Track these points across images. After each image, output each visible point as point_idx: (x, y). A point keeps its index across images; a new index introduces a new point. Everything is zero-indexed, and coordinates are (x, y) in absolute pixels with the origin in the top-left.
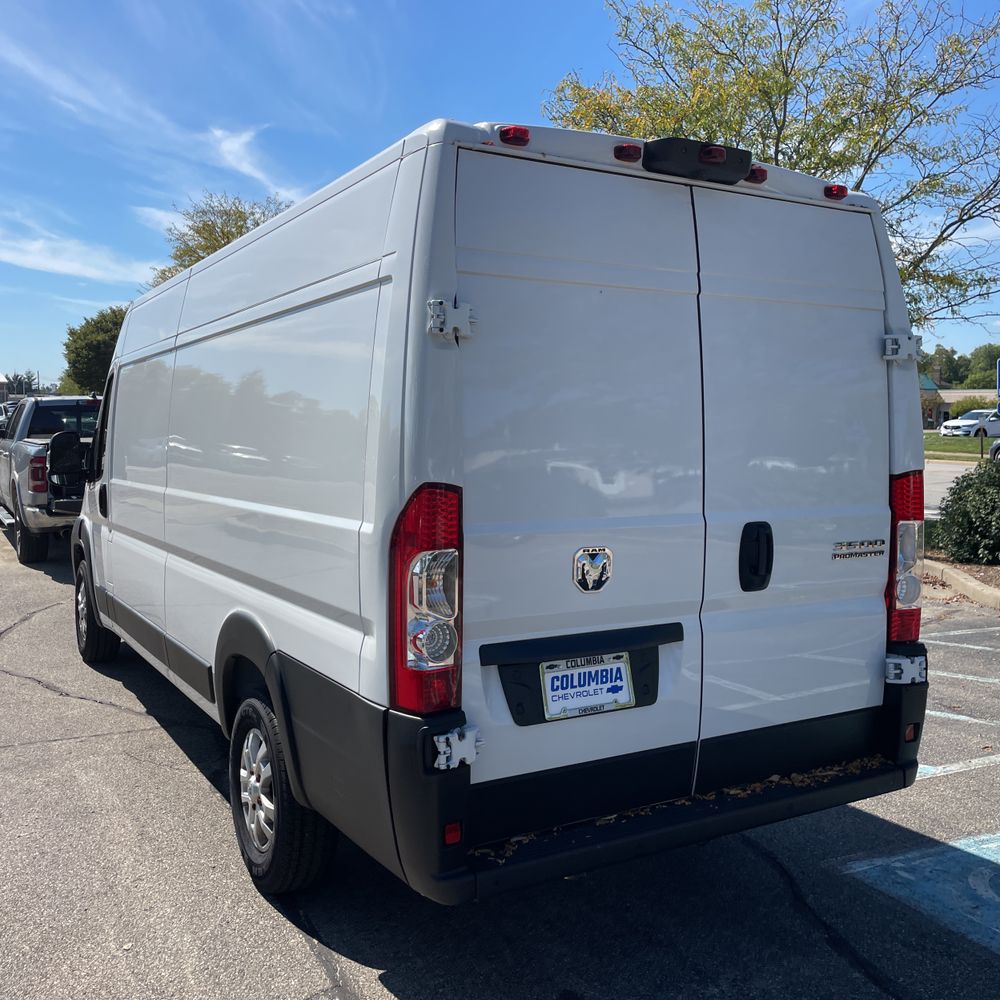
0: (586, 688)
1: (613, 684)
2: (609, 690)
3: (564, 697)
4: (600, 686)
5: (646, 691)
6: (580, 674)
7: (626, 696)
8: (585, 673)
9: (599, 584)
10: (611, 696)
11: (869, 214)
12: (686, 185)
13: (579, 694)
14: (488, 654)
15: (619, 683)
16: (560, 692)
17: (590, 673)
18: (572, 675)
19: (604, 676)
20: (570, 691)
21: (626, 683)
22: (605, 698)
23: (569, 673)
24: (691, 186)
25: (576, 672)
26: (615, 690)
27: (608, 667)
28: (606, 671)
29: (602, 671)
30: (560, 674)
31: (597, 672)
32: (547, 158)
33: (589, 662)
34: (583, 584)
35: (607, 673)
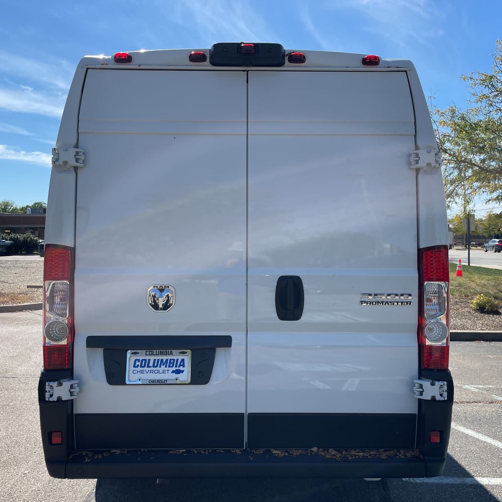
0: (158, 368)
1: (177, 368)
2: (173, 372)
3: (142, 372)
4: (167, 368)
5: (201, 375)
6: (155, 360)
7: (186, 376)
8: (158, 360)
9: (166, 306)
10: (175, 376)
11: (406, 71)
12: (244, 71)
13: (151, 372)
14: (93, 342)
15: (181, 368)
16: (139, 369)
17: (162, 360)
18: (149, 360)
19: (171, 363)
20: (146, 369)
21: (187, 369)
22: (169, 376)
23: (147, 358)
24: (247, 71)
25: (152, 358)
26: (178, 372)
27: (175, 358)
28: (174, 360)
29: (171, 360)
30: (141, 358)
31: (167, 360)
32: (142, 67)
33: (161, 354)
34: (155, 306)
35: (174, 361)
